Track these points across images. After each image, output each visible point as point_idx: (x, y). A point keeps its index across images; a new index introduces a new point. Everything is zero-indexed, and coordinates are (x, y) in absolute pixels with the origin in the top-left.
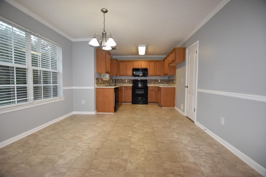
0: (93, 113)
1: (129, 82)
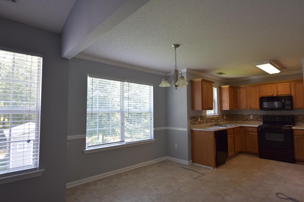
0: (186, 162)
1: (256, 119)
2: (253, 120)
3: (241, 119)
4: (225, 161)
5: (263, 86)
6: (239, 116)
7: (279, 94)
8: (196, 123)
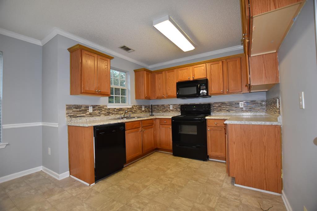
2: (172, 111)
3: (162, 110)
4: (123, 167)
5: (179, 69)
6: (160, 106)
7: (195, 78)
8: (84, 115)
